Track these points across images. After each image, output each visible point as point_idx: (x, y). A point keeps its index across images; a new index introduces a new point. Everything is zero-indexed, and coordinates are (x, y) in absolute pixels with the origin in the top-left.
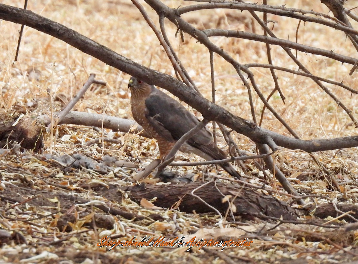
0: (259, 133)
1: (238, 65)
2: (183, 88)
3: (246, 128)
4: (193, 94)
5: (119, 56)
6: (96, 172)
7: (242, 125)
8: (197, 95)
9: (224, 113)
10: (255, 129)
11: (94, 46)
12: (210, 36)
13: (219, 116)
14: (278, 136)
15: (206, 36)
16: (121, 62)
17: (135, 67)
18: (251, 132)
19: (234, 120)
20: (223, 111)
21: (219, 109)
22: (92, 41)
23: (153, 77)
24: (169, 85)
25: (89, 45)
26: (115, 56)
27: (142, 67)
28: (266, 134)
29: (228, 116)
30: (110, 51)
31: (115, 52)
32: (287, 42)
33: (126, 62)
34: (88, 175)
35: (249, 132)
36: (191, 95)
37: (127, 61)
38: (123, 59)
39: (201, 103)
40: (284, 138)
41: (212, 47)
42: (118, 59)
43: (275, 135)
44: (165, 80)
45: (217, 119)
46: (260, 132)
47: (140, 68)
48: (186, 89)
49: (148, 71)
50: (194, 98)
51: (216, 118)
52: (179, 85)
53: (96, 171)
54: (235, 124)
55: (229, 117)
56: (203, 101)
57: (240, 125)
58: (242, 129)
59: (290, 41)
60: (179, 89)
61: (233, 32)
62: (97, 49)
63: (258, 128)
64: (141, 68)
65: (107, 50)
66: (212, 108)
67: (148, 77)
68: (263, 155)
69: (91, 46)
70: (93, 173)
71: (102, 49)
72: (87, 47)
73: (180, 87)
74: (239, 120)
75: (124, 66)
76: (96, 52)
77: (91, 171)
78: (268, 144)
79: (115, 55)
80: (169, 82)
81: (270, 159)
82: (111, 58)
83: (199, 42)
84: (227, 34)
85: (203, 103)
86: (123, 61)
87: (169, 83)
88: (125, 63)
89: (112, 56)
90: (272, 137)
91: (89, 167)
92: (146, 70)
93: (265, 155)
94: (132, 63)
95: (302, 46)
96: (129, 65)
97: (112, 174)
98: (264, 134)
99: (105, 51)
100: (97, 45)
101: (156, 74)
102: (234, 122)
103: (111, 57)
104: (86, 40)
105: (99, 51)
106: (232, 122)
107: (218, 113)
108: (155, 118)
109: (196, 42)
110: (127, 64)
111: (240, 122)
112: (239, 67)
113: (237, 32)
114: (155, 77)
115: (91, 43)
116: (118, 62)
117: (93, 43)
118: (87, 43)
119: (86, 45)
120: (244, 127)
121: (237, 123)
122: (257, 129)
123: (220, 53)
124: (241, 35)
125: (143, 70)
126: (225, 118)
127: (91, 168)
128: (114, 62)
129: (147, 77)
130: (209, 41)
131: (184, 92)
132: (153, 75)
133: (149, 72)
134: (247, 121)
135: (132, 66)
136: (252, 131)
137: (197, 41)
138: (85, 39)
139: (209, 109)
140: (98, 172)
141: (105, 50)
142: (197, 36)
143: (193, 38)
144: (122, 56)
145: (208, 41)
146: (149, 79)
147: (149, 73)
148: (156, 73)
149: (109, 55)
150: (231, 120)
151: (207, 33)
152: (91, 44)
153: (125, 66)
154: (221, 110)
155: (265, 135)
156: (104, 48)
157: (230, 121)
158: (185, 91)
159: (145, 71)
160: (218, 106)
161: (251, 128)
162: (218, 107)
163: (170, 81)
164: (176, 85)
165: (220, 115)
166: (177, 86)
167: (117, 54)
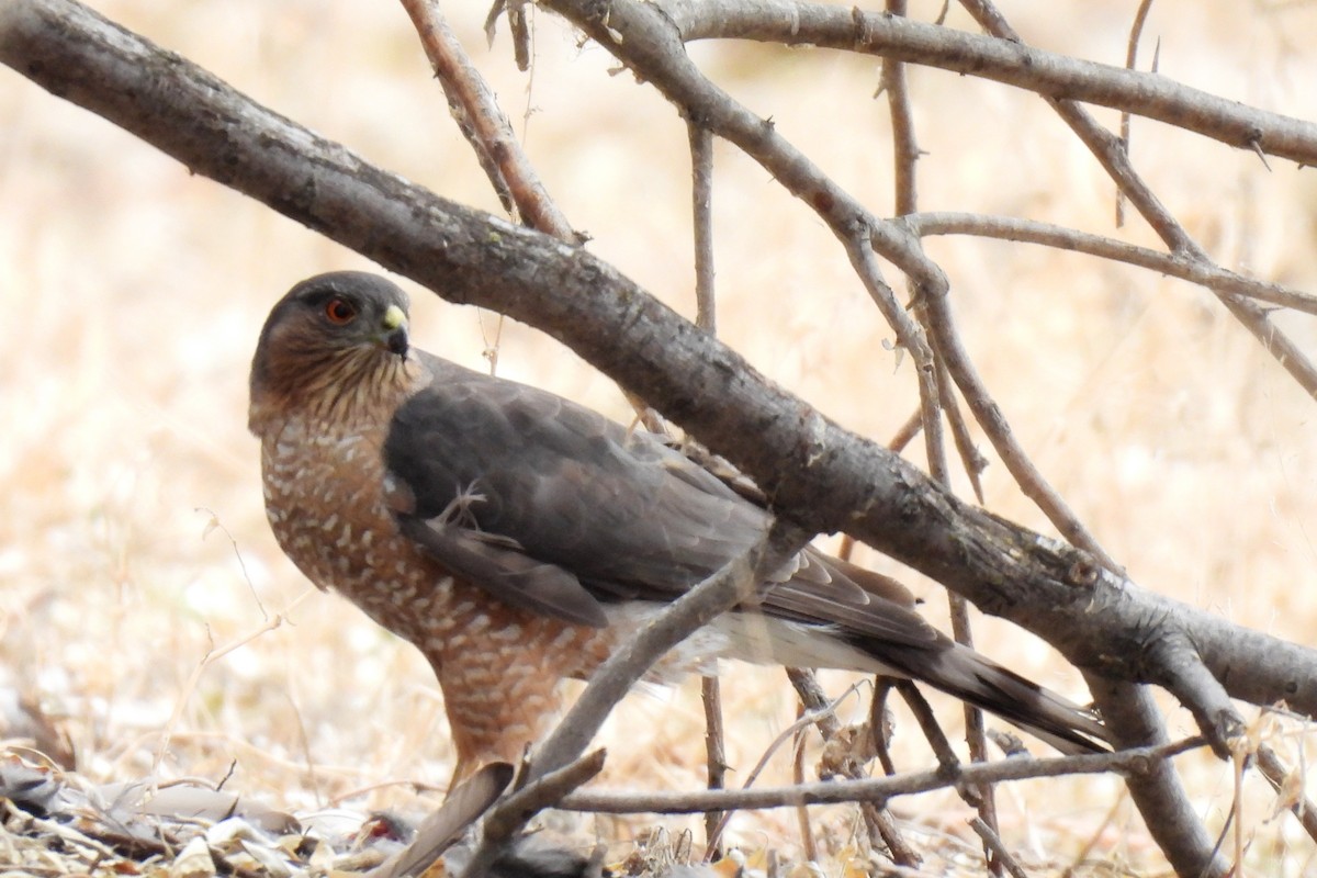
0: (1117, 615)
1: (861, 220)
2: (656, 329)
3: (1035, 586)
4: (718, 365)
5: (274, 124)
6: (96, 843)
7: (1010, 561)
8: (742, 375)
9: (904, 487)
10: (1090, 588)
11: (121, 56)
12: (693, 35)
13: (871, 503)
14: (1230, 635)
15: (671, 35)
16: (282, 159)
17: (367, 192)
18: (1070, 609)
19: (962, 530)
20: (899, 475)
21: (872, 463)
22: (110, 23)
23: (475, 257)
24: (571, 309)
25: (89, 52)
26: (249, 121)
27: (409, 193)
28: (1160, 626)
29: (930, 508)
30: (216, 88)
31: (244, 97)
32: (1149, 87)
33: (314, 161)
34: (53, 856)
35: (1057, 608)
36: (709, 371)
37: (319, 152)
38: (297, 138)
39: (766, 423)
40: (1270, 651)
41: (708, 107)
42: (267, 142)
43: (1214, 633)
44: (552, 279)
45: (862, 520)
46: (1121, 607)
47: (398, 197)
48: (677, 331)
49: (445, 217)
50: (725, 391)
51: (857, 514)
52: (634, 310)
53: (93, 836)
54: (969, 557)
55: (932, 513)
56: (775, 407)
57: (1001, 565)
58: (1011, 592)
59: (1167, 83)
60: (636, 334)
61: (829, 15)
62: (136, 72)
63: (1111, 587)
64: (408, 201)
65: (198, 80)
66: (832, 455)
67: (451, 256)
68: (1132, 753)
69: (105, 58)
70: (80, 848)
71: (172, 74)
72: (78, 60)
73: (638, 318)
74: (995, 533)
75: (300, 182)
76: (131, 93)
77: (66, 832)
78: (1170, 681)
79: (247, 112)
80: (578, 287)
81: (1167, 782)
82: (224, 133)
83: (629, 72)
84: (795, 30)
85: (780, 423)
86: (294, 152)
87: (578, 295)
88: (307, 167)
89: (227, 119)
90: (1194, 642)
91: (49, 811)
92: (434, 210)
93: (1146, 751)
94: (354, 167)
95: (1239, 114)
96: (335, 178)
97: (200, 856)
98: (1144, 622)
99: (185, 88)
100: (139, 49)
101: (495, 236)
102: (965, 542)
103: (221, 125)
104: (75, 19)
105: (149, 86)
106: (956, 543)
107: (870, 489)
108: (450, 519)
109: (613, 72)
110: (318, 173)
111: (998, 543)
112: (867, 235)
113: (856, 13)
114: (491, 256)
115: (103, 38)
116: (265, 155)
117: (113, 37)
118: (81, 38)
119: (74, 48)
120: (1025, 578)
121: (982, 551)
122: (1101, 590)
123: (757, 142)
124: (876, 37)
125: (417, 213)
126: (910, 519)
127: (65, 818)
128: (242, 158)
129: (441, 253)
130: (689, 66)
131: (662, 351)
132: (479, 243)
133: (453, 222)
134: (1040, 542)
135: (351, 187)
136: (1073, 599)
137: (617, 63)
138: (65, 11)
139: (812, 459)
140: (107, 840)
141: (189, 81)
142: (617, 36)
143: (593, 44)
144: (287, 121)
145: (681, 64)
146: (452, 266)
147: (456, 229)
148: (494, 229)
149: (210, 112)
150: (946, 530)
151: (676, 16)
152: (102, 46)
153: (311, 183)
154: (884, 470)
155: (1150, 631)
156: (180, 70)
157: (941, 537)
158: (670, 348)
159: (429, 216)
160: (867, 443)
161: (1067, 581)
162: (867, 451)
163: (581, 281)
164: (619, 311)
165: (882, 503)
166: (623, 316)
167: (261, 108)
